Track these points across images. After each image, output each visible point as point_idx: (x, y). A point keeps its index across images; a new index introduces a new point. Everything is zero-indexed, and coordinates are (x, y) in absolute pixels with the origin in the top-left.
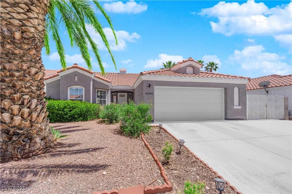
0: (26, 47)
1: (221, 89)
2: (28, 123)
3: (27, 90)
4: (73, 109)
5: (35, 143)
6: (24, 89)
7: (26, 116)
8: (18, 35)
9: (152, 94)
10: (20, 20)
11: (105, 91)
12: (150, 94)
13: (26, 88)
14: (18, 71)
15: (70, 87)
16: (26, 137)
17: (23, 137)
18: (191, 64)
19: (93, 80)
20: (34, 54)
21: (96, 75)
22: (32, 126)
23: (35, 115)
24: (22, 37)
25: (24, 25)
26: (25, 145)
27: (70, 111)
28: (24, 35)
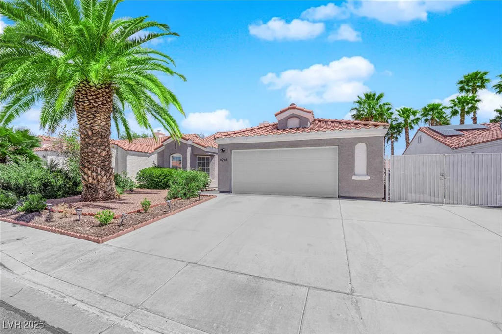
0: (95, 138)
1: (334, 148)
2: (95, 181)
3: (95, 163)
4: (167, 177)
5: (99, 193)
6: (94, 162)
7: (95, 177)
8: (90, 133)
9: (227, 160)
10: (90, 125)
11: (209, 158)
12: (225, 160)
13: (95, 161)
14: (91, 152)
15: (173, 155)
16: (95, 190)
17: (93, 189)
18: (293, 114)
19: (192, 147)
20: (100, 141)
21: (194, 141)
22: (98, 184)
23: (99, 177)
24: (93, 133)
25: (93, 126)
26: (94, 194)
27: (164, 178)
28: (93, 132)
